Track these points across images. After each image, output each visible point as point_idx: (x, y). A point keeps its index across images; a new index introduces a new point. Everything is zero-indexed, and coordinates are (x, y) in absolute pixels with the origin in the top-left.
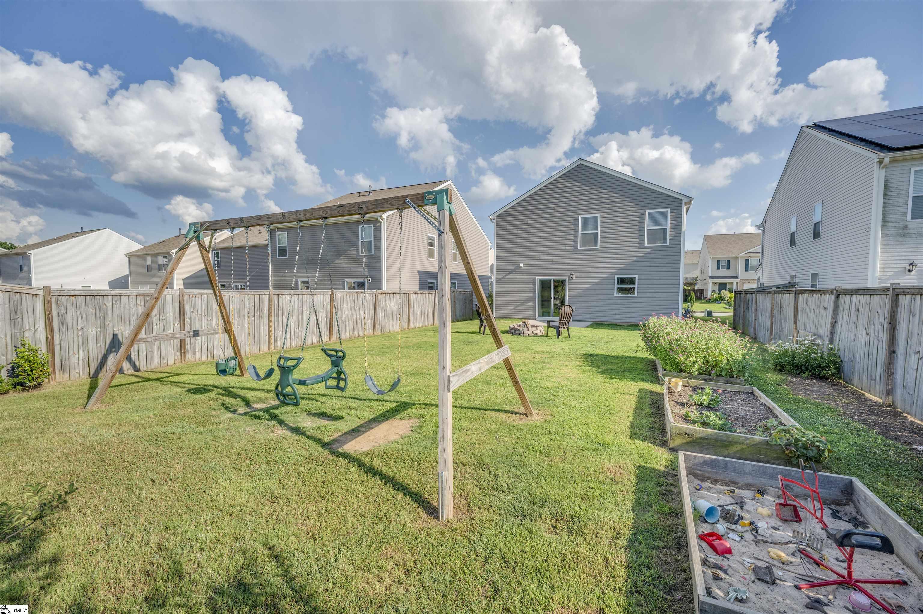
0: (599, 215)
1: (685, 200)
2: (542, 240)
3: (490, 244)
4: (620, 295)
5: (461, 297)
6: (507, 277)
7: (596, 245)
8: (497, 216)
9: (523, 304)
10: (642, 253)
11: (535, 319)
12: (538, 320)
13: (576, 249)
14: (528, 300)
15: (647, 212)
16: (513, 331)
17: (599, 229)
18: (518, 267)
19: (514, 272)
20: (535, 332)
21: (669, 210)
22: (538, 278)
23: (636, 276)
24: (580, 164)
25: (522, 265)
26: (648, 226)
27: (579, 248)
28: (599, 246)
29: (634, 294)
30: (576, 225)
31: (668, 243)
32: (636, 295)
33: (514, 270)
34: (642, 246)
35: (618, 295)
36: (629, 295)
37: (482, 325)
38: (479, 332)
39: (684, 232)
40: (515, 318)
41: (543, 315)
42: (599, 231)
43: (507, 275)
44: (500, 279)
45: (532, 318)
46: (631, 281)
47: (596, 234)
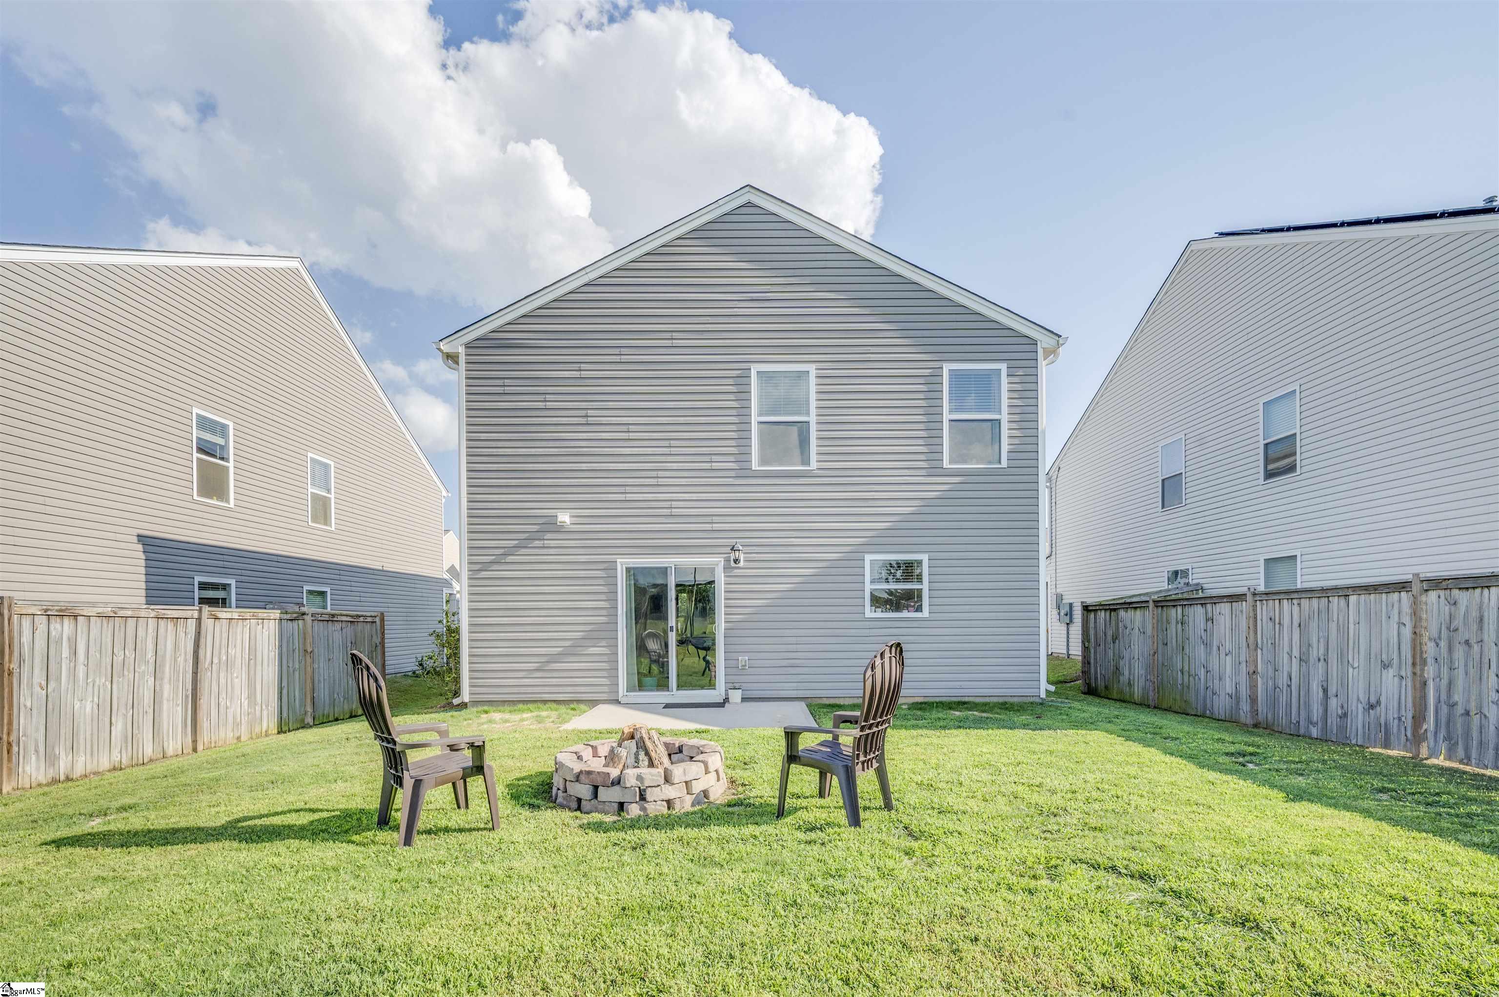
0: (812, 369)
1: (1044, 341)
2: (632, 435)
3: (444, 493)
4: (879, 614)
5: (337, 637)
6: (510, 559)
7: (806, 461)
8: (468, 346)
9: (572, 651)
10: (937, 487)
11: (617, 702)
12: (627, 705)
13: (744, 471)
14: (592, 637)
15: (947, 368)
16: (583, 791)
17: (813, 411)
18: (551, 526)
19: (537, 543)
20: (697, 787)
21: (1003, 367)
22: (623, 563)
23: (925, 558)
24: (749, 204)
25: (564, 518)
26: (951, 411)
27: (755, 466)
28: (814, 465)
29: (919, 609)
30: (743, 393)
31: (1004, 463)
32: (925, 613)
33: (538, 535)
34: (935, 469)
35: (874, 615)
36: (905, 614)
37: (399, 781)
38: (384, 821)
39: (1044, 432)
40: (545, 702)
41: (641, 687)
42: (813, 419)
43: (510, 551)
44: (485, 566)
45: (604, 697)
46: (909, 570)
47: (803, 427)
